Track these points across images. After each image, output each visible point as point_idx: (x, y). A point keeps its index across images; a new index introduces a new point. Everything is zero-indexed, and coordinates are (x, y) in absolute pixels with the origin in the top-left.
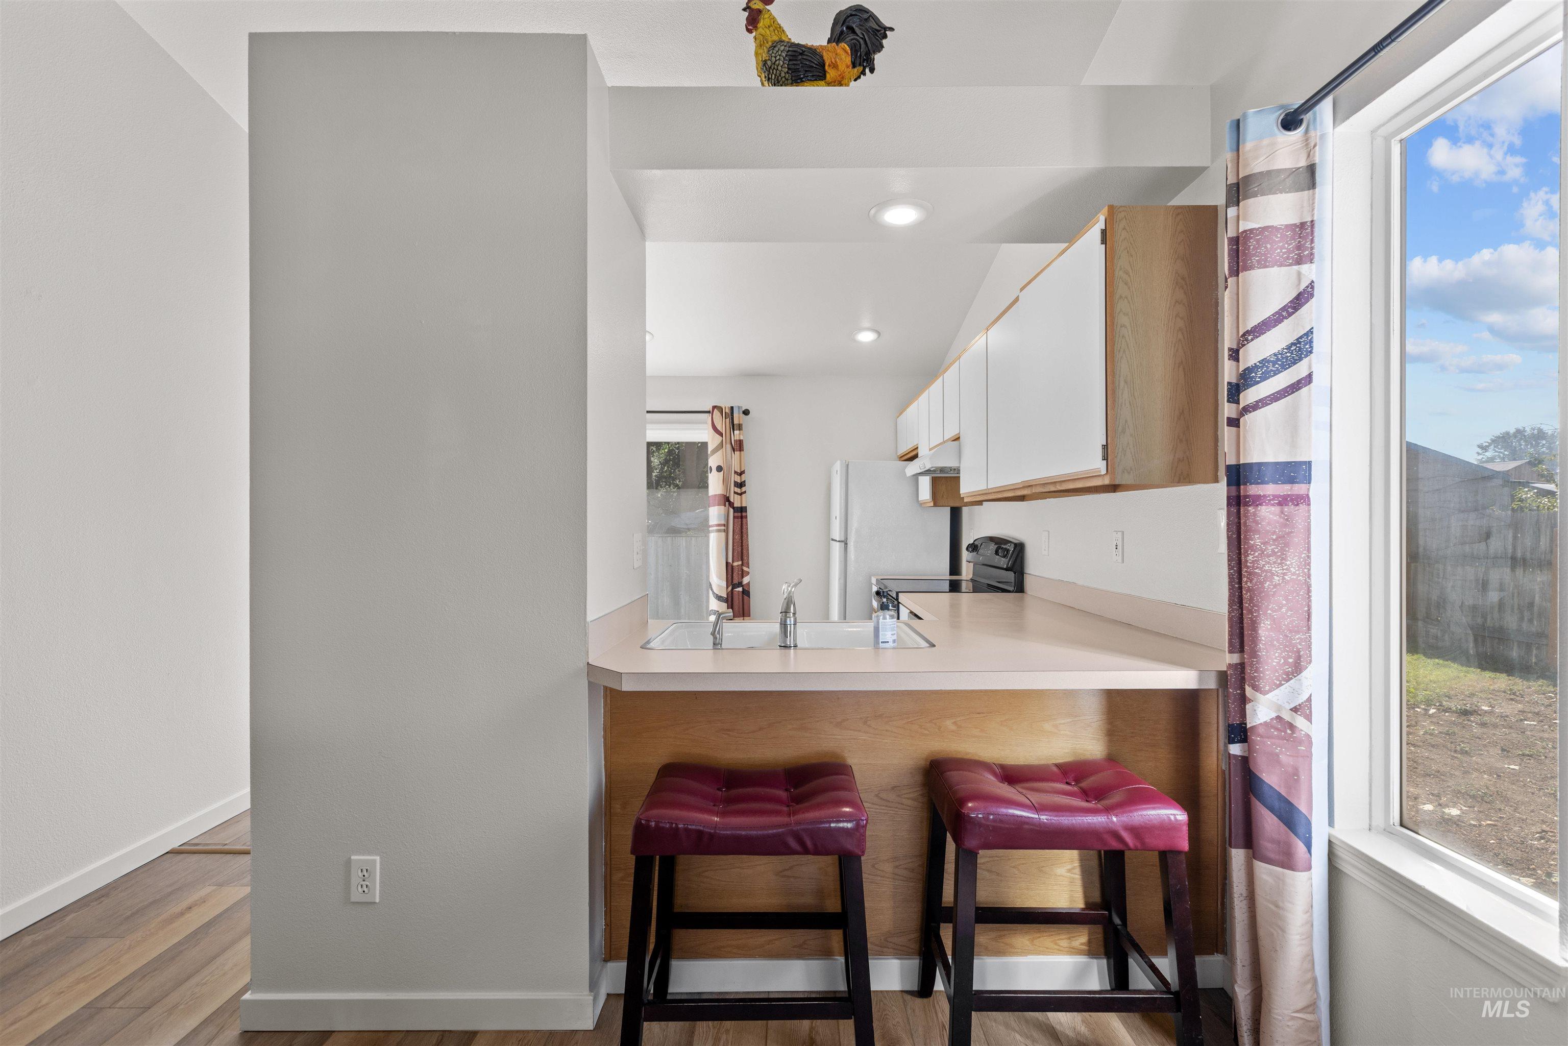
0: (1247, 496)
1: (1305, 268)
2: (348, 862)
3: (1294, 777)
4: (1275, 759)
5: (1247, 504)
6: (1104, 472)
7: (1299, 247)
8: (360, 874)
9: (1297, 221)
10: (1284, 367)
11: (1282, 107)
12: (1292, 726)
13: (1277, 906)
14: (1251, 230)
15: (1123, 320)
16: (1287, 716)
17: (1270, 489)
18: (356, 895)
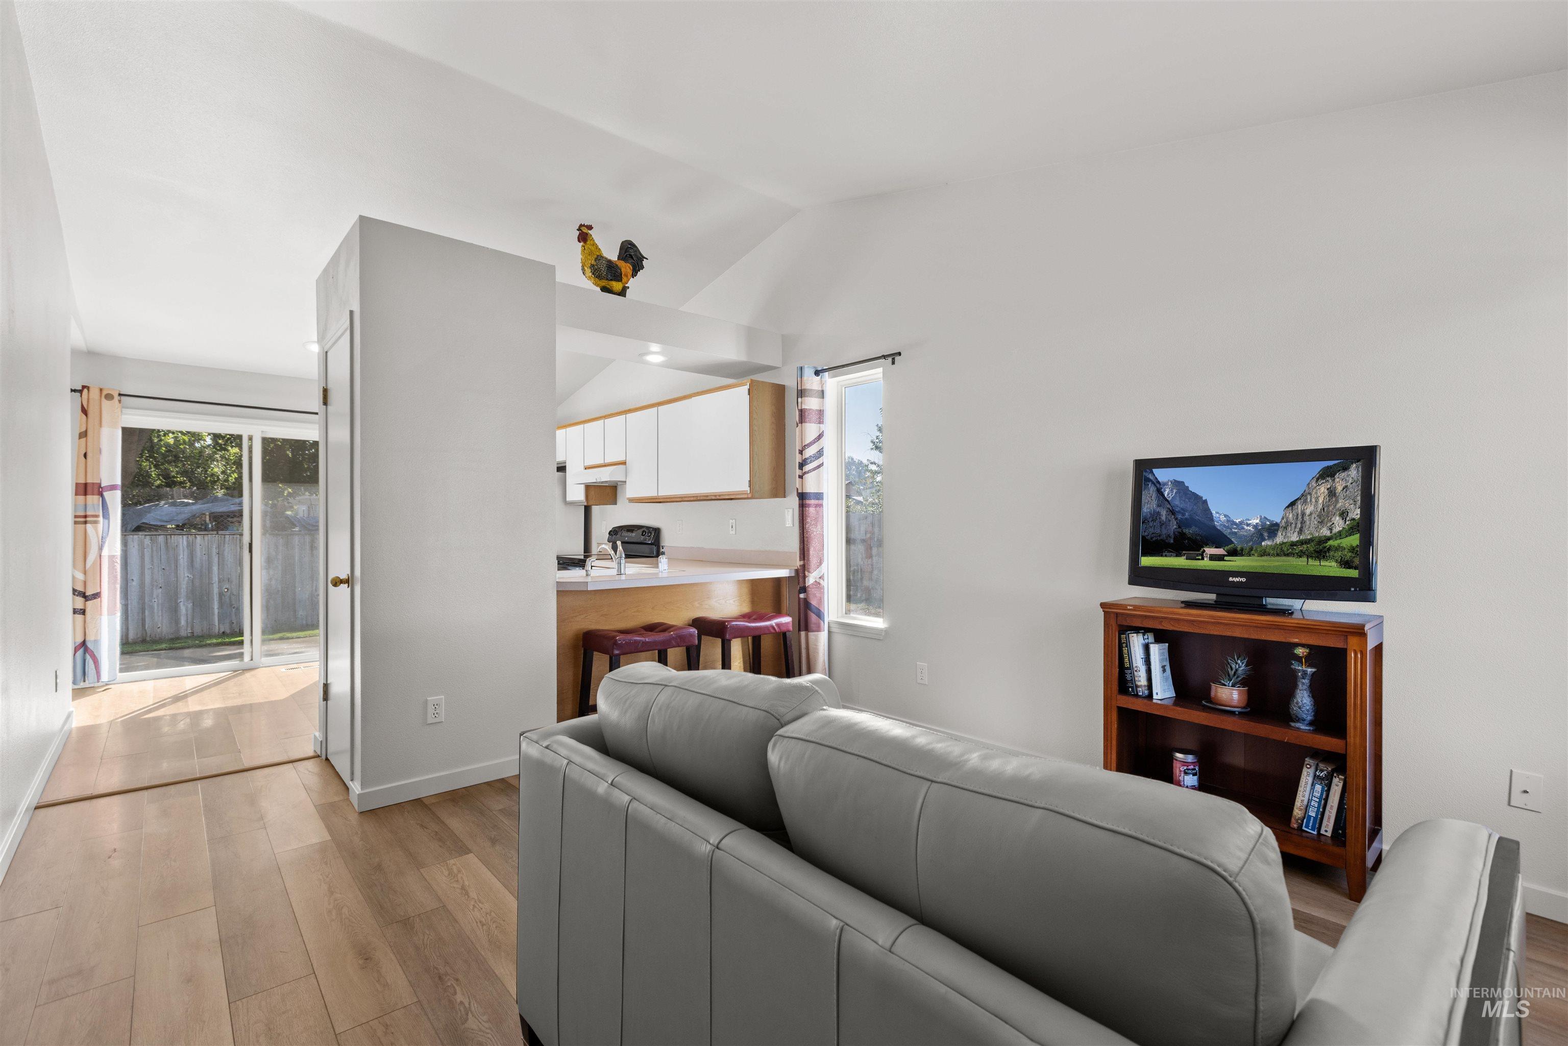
0: (806, 504)
1: (821, 425)
2: (427, 700)
3: (821, 600)
4: (815, 595)
5: (806, 507)
6: (749, 492)
7: (820, 418)
8: (433, 708)
9: (818, 408)
10: (816, 459)
11: (815, 367)
12: (819, 584)
13: (816, 646)
14: (806, 409)
15: (756, 428)
16: (818, 580)
17: (812, 502)
18: (430, 720)
